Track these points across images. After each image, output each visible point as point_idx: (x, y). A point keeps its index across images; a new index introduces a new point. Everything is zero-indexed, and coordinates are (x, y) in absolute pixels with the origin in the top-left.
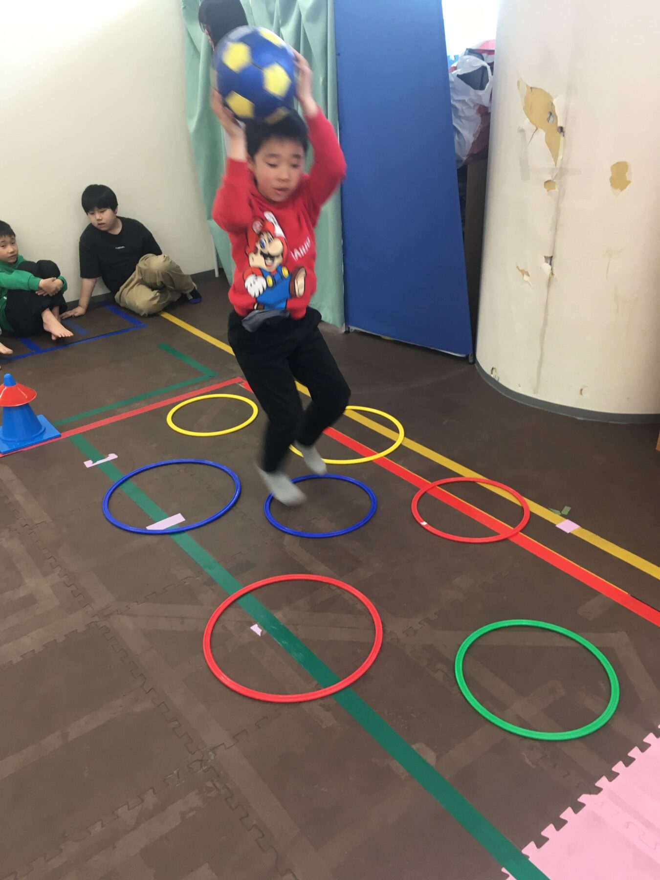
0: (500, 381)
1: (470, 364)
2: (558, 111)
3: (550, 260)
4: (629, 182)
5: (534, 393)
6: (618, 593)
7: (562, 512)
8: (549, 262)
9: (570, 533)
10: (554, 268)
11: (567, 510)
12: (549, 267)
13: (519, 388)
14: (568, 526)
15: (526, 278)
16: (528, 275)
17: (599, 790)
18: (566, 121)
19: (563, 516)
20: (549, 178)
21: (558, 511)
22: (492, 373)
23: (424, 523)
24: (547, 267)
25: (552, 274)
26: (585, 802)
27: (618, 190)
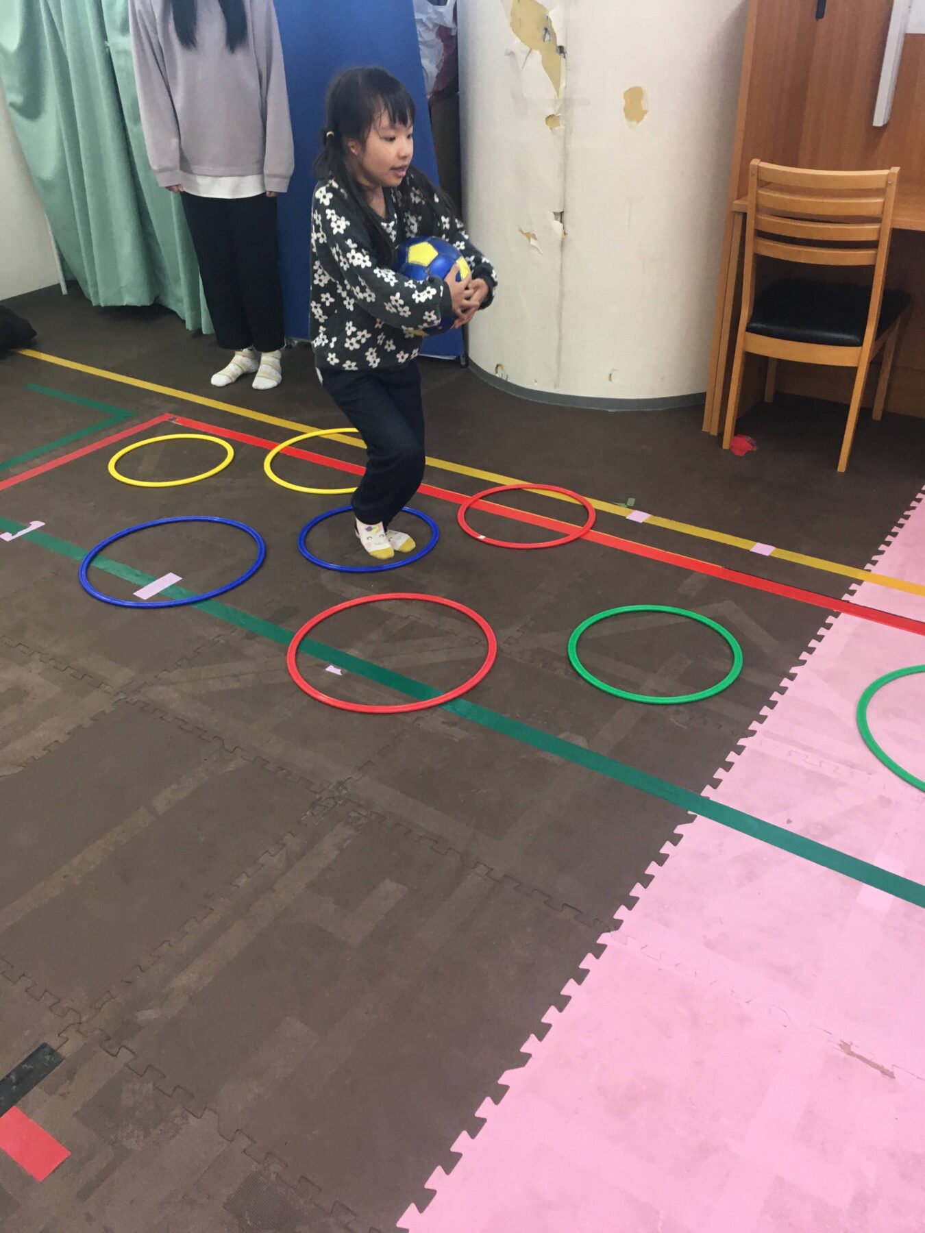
0: (509, 381)
1: (461, 367)
2: (556, 26)
3: (560, 216)
4: (646, 112)
5: (555, 387)
6: (713, 568)
7: (628, 504)
8: (559, 219)
9: (643, 523)
10: (567, 226)
11: (631, 501)
12: (561, 225)
13: (536, 384)
14: (639, 517)
15: (533, 242)
16: (536, 239)
17: (753, 733)
18: (566, 38)
19: (629, 507)
20: (551, 112)
21: (623, 504)
22: (497, 372)
23: (482, 537)
24: (557, 225)
25: (565, 234)
26: (744, 745)
27: (634, 123)
